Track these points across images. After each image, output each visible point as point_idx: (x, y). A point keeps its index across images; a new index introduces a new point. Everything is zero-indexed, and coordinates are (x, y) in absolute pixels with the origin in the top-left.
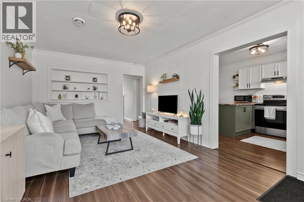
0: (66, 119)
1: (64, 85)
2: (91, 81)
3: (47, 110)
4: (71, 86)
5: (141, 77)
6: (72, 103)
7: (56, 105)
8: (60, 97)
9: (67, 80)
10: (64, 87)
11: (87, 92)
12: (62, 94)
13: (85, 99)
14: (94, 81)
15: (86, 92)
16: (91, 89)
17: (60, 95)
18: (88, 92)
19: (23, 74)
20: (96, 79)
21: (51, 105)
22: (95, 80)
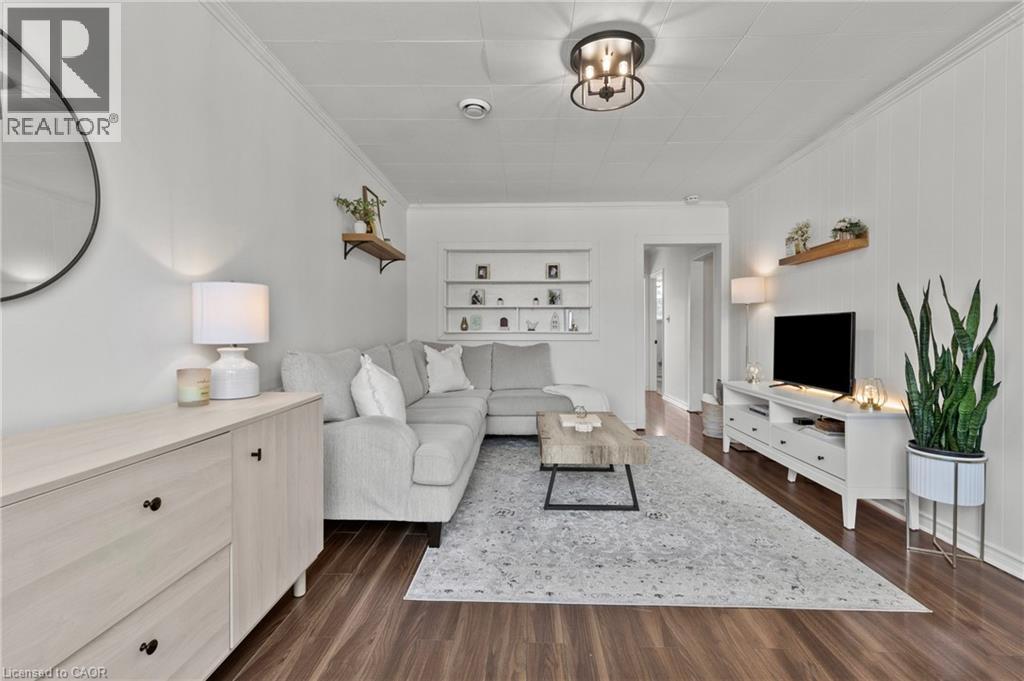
0: (472, 387)
1: (474, 293)
2: (542, 276)
3: (428, 360)
4: (491, 295)
5: (716, 247)
6: (491, 343)
7: (452, 346)
8: (464, 325)
9: (480, 277)
10: (474, 296)
11: (532, 308)
12: (469, 315)
13: (526, 330)
14: (550, 276)
15: (530, 311)
16: (544, 301)
17: (464, 321)
18: (535, 311)
19: (381, 270)
20: (556, 267)
21: (440, 347)
22: (553, 270)
